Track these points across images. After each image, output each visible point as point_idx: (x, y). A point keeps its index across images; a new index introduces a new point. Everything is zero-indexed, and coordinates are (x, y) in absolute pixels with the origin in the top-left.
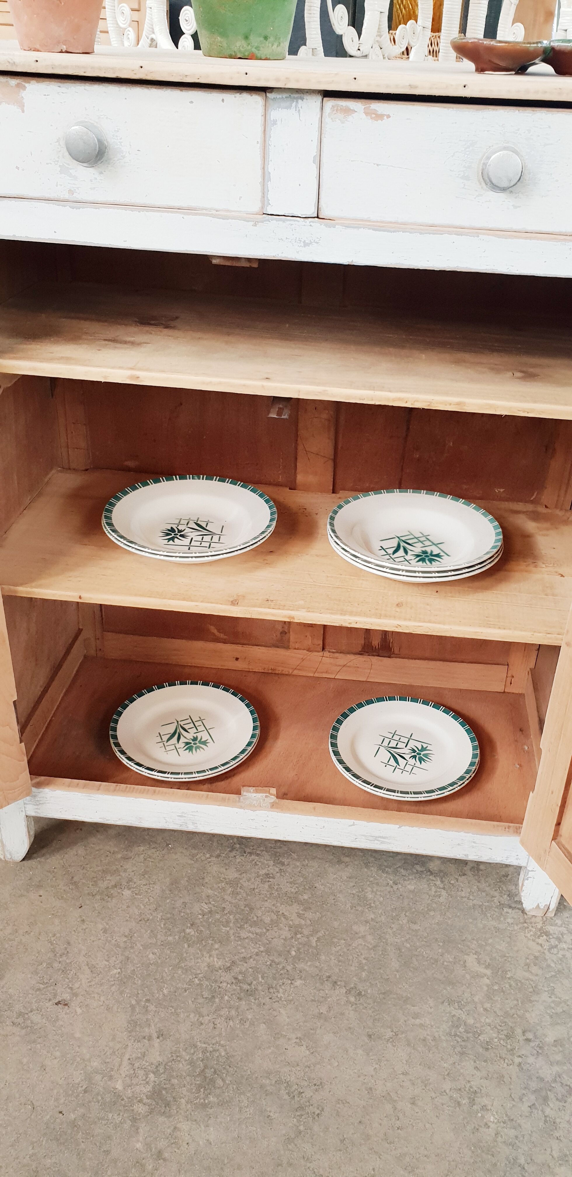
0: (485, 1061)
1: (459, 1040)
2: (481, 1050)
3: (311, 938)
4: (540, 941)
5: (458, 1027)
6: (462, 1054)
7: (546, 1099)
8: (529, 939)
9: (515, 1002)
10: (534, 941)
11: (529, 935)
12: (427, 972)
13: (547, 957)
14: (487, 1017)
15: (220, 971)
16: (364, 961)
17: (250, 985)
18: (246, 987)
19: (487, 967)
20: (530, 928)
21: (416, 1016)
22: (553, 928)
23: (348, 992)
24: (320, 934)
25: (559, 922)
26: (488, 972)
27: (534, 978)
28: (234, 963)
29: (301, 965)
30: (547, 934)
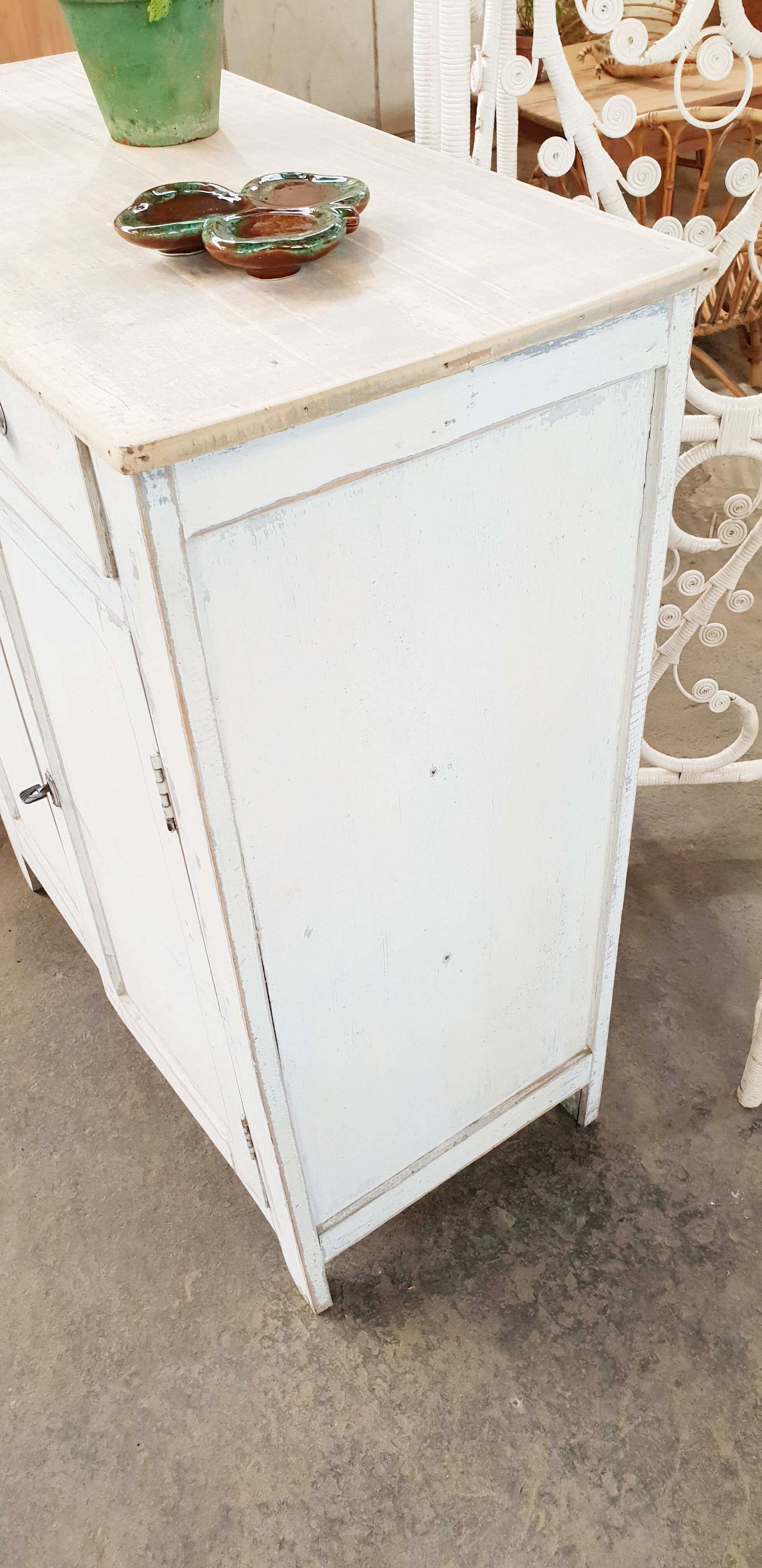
0: (75, 1360)
1: (84, 1323)
2: (86, 1348)
3: (115, 1132)
4: (270, 1321)
5: (99, 1312)
6: (70, 1334)
7: (67, 1437)
8: (264, 1310)
9: (167, 1344)
10: (265, 1316)
11: (270, 1306)
12: (147, 1247)
13: (252, 1341)
14: (129, 1330)
15: (26, 1096)
16: (120, 1189)
17: (27, 1125)
18: (23, 1124)
19: (194, 1294)
20: (281, 1303)
21: (86, 1270)
22: (300, 1323)
23: (73, 1201)
24: (125, 1136)
25: (314, 1325)
26: (190, 1298)
27: (214, 1344)
28: (42, 1098)
29: (77, 1146)
30: (286, 1322)
